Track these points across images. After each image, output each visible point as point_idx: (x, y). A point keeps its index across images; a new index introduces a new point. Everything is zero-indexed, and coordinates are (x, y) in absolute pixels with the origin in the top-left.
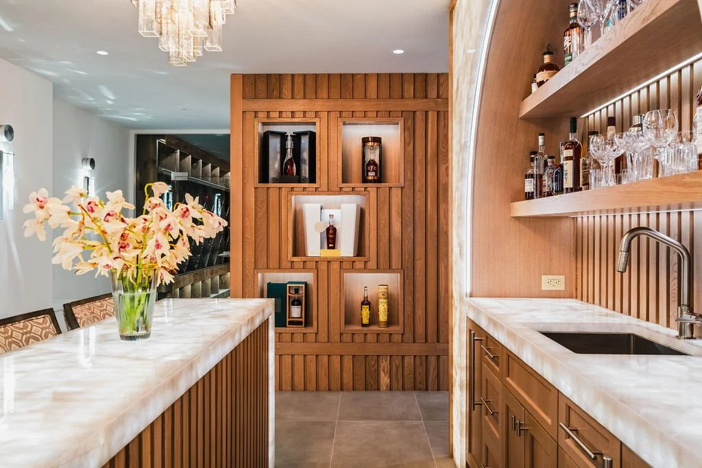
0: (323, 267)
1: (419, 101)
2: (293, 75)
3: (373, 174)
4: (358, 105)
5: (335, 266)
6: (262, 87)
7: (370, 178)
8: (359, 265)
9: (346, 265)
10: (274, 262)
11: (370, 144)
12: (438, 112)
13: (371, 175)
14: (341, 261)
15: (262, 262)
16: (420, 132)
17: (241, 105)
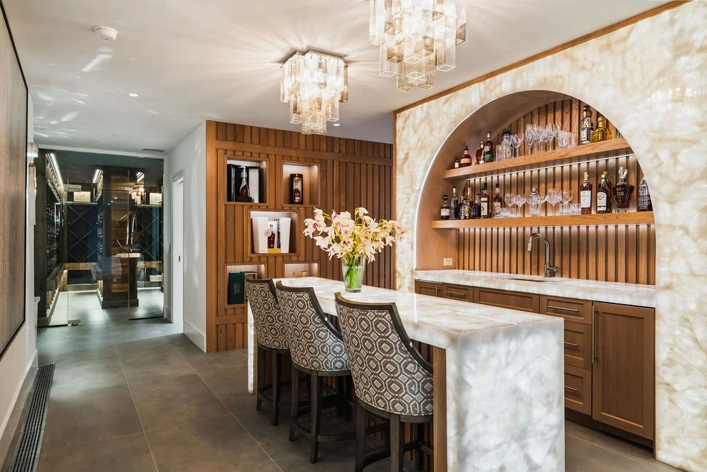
0: (271, 260)
1: (329, 154)
2: (252, 127)
3: (299, 198)
4: (293, 153)
5: (279, 260)
6: (230, 132)
7: (297, 201)
8: (294, 258)
9: (286, 259)
10: (239, 258)
11: (297, 178)
12: (340, 162)
13: (297, 199)
14: (283, 256)
15: (230, 258)
16: (329, 174)
17: (215, 144)
